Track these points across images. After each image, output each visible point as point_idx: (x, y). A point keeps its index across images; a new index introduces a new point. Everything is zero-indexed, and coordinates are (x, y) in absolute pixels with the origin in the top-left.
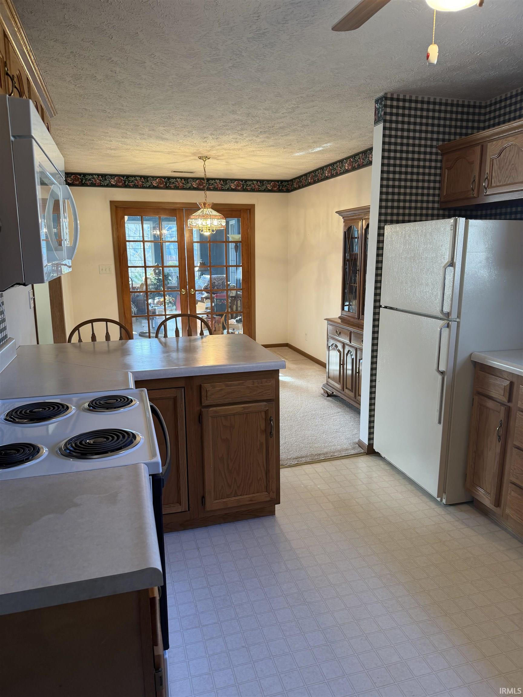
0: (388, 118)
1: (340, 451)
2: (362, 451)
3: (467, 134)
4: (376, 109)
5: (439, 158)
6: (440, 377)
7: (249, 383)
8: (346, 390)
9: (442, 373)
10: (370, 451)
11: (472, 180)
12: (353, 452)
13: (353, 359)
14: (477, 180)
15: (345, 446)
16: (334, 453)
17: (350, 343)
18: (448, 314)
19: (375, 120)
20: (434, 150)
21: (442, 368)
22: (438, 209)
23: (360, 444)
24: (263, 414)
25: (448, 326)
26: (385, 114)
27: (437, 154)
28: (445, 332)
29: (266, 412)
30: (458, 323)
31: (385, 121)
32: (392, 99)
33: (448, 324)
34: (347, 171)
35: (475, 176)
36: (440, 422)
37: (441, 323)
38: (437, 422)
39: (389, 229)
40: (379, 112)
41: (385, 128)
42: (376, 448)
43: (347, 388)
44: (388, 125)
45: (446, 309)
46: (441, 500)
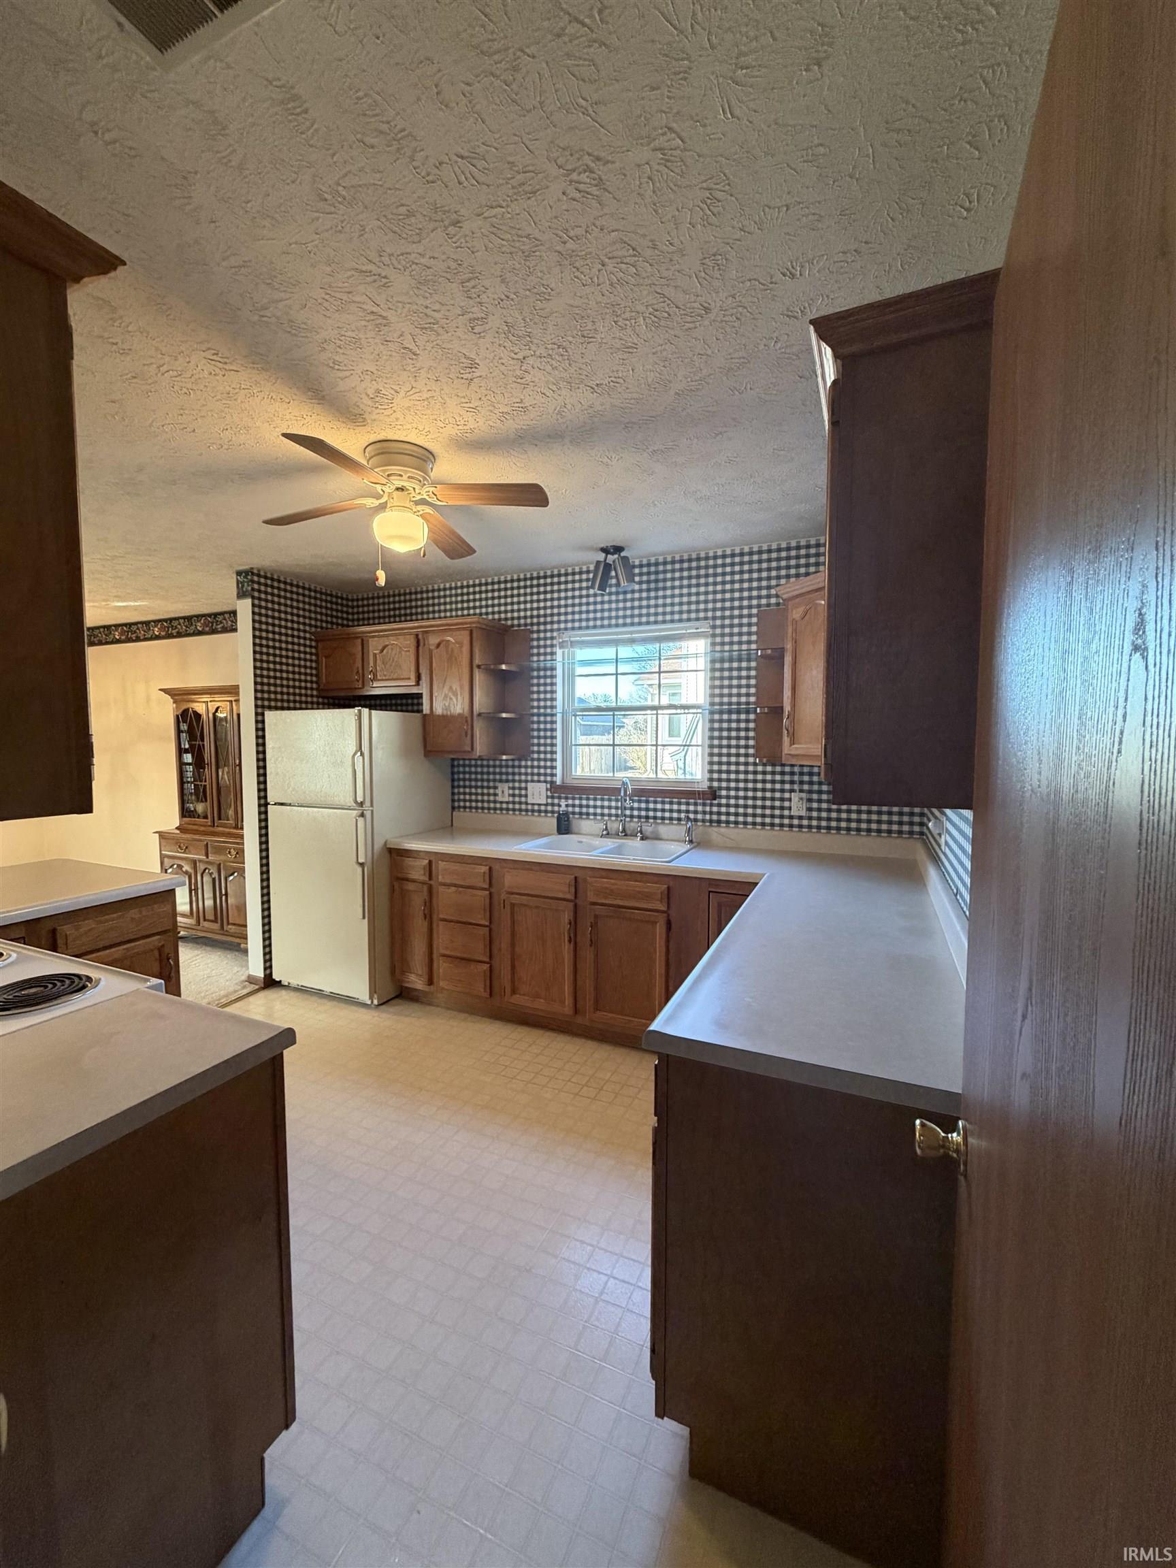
0: (256, 594)
1: (226, 996)
2: (257, 987)
3: (348, 626)
4: (238, 582)
5: (313, 644)
6: (359, 870)
7: (134, 913)
8: (206, 924)
9: (362, 865)
10: (270, 983)
11: (356, 671)
12: (245, 992)
13: (214, 880)
14: (360, 671)
15: (231, 989)
16: (219, 1000)
17: (207, 857)
18: (362, 804)
19: (238, 594)
20: (308, 635)
21: (361, 860)
22: (318, 697)
23: (251, 980)
24: (156, 953)
25: (362, 815)
26: (253, 589)
27: (311, 640)
28: (361, 821)
29: (161, 949)
30: (372, 811)
31: (253, 598)
32: (259, 576)
33: (363, 813)
34: (158, 638)
35: (358, 668)
36: (364, 918)
37: (355, 812)
38: (361, 917)
39: (270, 716)
40: (243, 586)
41: (253, 605)
42: (276, 977)
43: (205, 920)
44: (256, 602)
45: (360, 799)
46: (372, 1002)
